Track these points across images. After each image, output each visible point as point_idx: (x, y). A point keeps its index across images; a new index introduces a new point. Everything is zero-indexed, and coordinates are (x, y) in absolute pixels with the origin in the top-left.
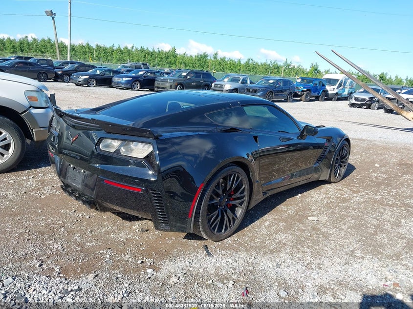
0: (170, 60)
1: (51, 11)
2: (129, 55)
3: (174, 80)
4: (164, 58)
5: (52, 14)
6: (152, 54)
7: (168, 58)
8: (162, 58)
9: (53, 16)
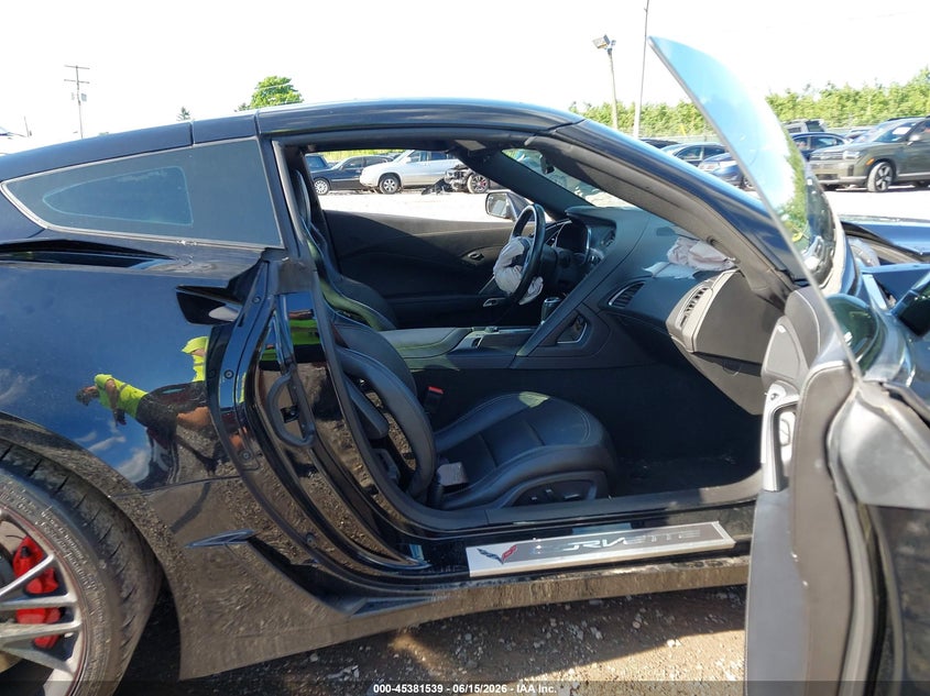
0: (910, 104)
1: (606, 38)
2: (793, 108)
3: (864, 152)
4: (892, 103)
5: (607, 44)
6: (855, 97)
7: (904, 98)
8: (885, 103)
9: (609, 46)
